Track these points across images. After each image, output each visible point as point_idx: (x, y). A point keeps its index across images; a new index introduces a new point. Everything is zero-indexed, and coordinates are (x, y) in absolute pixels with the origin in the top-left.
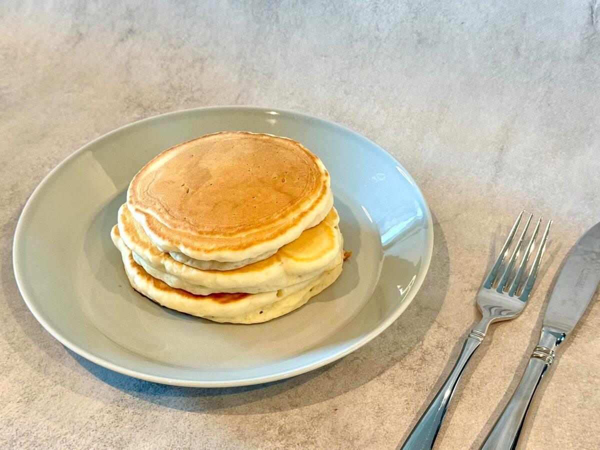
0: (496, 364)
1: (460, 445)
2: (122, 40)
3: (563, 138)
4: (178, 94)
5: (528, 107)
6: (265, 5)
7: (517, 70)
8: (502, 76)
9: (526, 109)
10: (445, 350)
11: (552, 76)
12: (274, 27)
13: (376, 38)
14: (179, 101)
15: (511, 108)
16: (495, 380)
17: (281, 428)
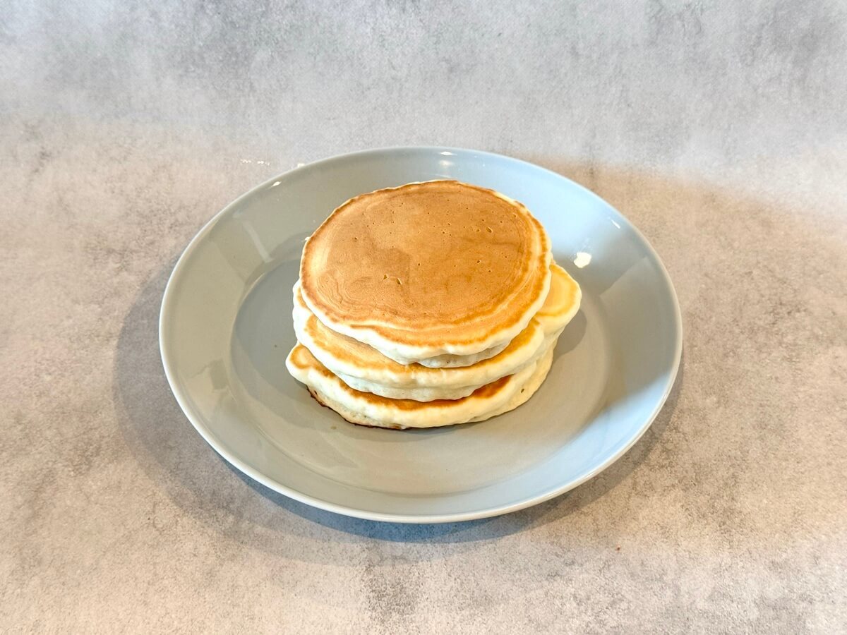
0: (742, 426)
1: (771, 534)
2: (37, 171)
3: (657, 139)
4: (154, 222)
5: (605, 115)
6: (229, 72)
7: (580, 74)
8: (564, 87)
9: (604, 117)
10: (681, 430)
11: (624, 72)
12: (251, 98)
13: (393, 79)
14: (161, 231)
15: (586, 121)
16: (753, 445)
17: (575, 597)
